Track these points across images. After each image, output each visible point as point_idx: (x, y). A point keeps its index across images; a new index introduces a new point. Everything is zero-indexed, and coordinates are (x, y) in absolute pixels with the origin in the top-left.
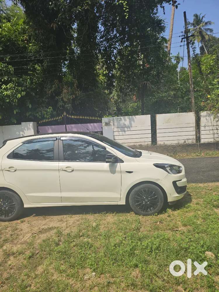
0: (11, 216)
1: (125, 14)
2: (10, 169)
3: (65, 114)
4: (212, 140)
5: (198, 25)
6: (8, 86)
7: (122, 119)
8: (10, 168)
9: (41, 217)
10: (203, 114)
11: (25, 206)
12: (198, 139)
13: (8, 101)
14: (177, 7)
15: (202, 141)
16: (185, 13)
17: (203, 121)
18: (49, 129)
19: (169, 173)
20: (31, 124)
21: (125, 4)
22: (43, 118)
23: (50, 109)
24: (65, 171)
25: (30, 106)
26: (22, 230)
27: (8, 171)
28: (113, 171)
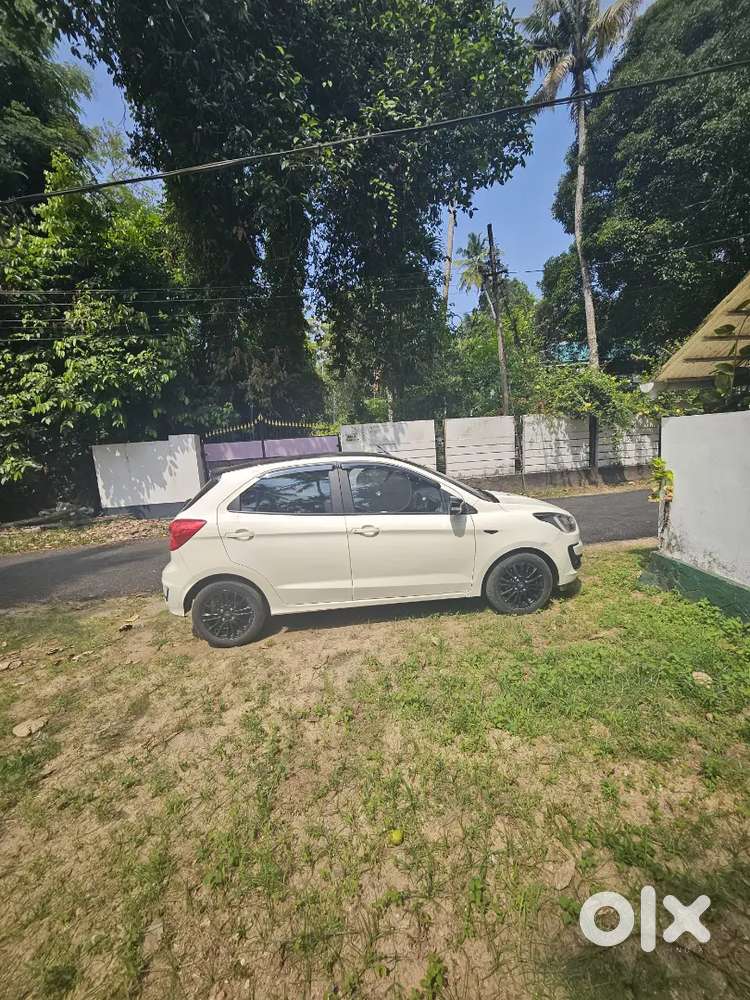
0: (241, 636)
1: (391, 218)
2: (238, 535)
3: (260, 417)
4: (542, 469)
5: (477, 255)
6: (140, 356)
7: (381, 428)
8: (238, 532)
9: (306, 633)
10: (527, 419)
11: (274, 612)
12: (518, 465)
13: (140, 389)
14: (471, 215)
15: (527, 470)
16: (490, 226)
17: (528, 432)
18: (226, 449)
19: (562, 530)
20: (190, 439)
21: (390, 198)
22: (214, 425)
23: (228, 408)
24: (361, 534)
25: (187, 401)
26: (283, 662)
27: (235, 538)
28: (459, 531)
